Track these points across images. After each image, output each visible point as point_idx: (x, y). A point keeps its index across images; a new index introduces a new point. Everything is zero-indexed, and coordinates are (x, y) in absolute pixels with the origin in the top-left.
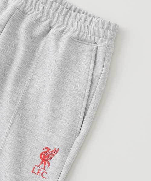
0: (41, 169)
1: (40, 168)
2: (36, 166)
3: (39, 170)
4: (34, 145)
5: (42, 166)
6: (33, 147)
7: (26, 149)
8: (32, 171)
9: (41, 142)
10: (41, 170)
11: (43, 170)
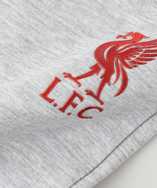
0: (84, 95)
1: (81, 91)
2: (69, 76)
3: (75, 94)
4: (86, 22)
5: (94, 82)
6: (79, 32)
7: (52, 34)
8: (43, 91)
9: (116, 15)
10: (82, 99)
11: (89, 101)
